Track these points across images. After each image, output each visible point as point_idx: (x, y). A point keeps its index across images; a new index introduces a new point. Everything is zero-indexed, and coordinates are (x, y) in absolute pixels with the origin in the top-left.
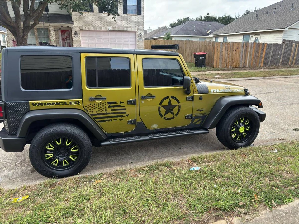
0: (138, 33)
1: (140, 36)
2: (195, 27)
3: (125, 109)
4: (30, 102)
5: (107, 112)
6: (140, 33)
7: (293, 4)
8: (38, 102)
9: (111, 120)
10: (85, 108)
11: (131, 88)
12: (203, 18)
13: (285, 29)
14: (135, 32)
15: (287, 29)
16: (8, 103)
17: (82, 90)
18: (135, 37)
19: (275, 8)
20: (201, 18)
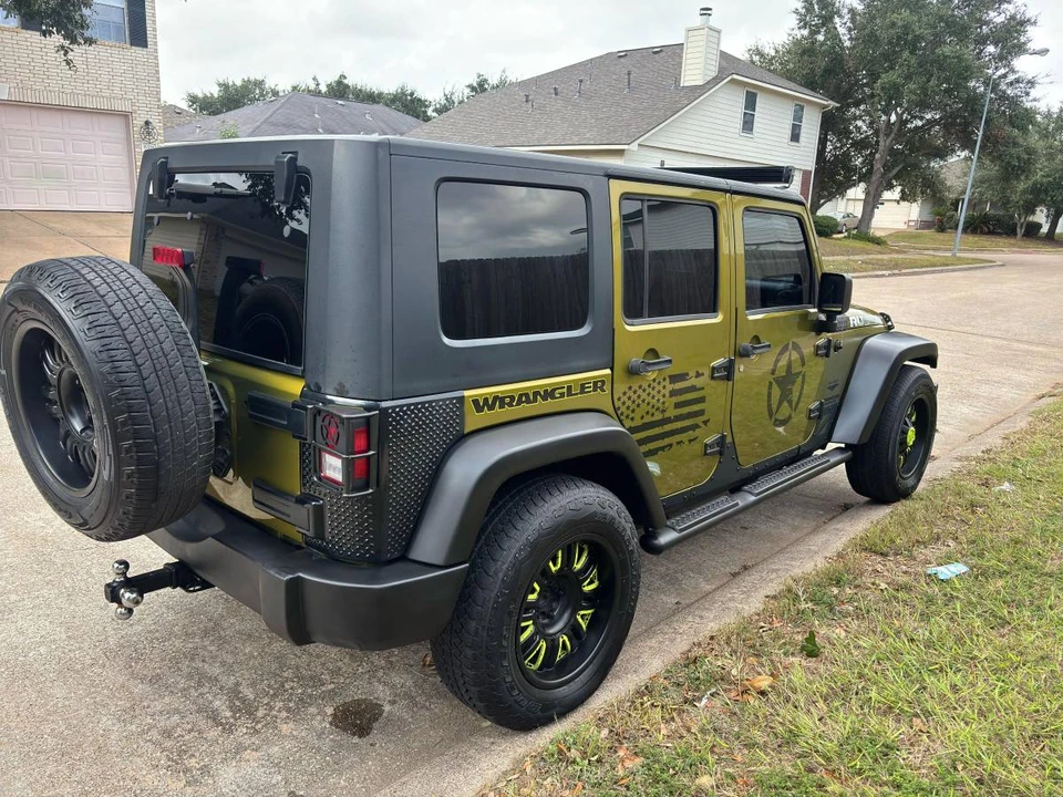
0: (139, 122)
1: (149, 133)
2: (317, 116)
3: (702, 400)
4: (467, 393)
5: (667, 415)
6: (147, 123)
7: (629, 74)
8: (490, 394)
9: (671, 445)
10: (617, 404)
11: (719, 318)
12: (323, 89)
13: (631, 147)
14: (126, 116)
15: (634, 146)
16: (394, 408)
17: (614, 330)
18: (123, 136)
19: (581, 81)
20: (318, 85)
